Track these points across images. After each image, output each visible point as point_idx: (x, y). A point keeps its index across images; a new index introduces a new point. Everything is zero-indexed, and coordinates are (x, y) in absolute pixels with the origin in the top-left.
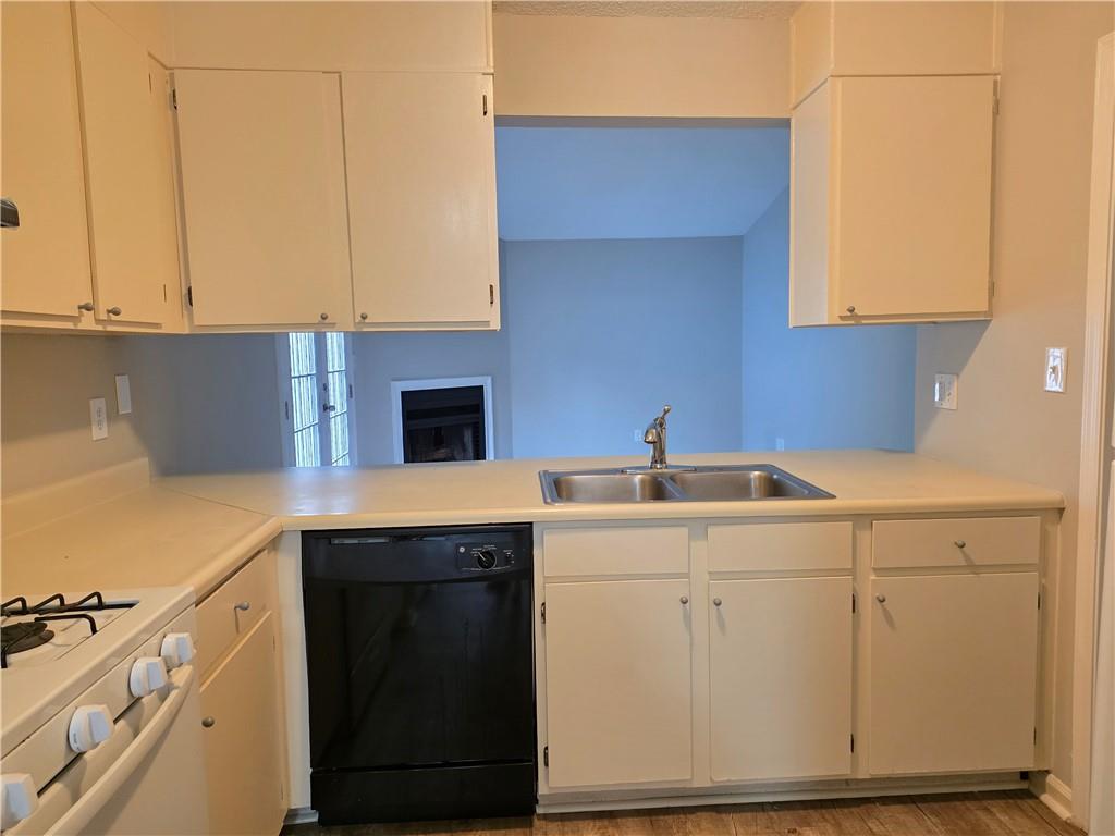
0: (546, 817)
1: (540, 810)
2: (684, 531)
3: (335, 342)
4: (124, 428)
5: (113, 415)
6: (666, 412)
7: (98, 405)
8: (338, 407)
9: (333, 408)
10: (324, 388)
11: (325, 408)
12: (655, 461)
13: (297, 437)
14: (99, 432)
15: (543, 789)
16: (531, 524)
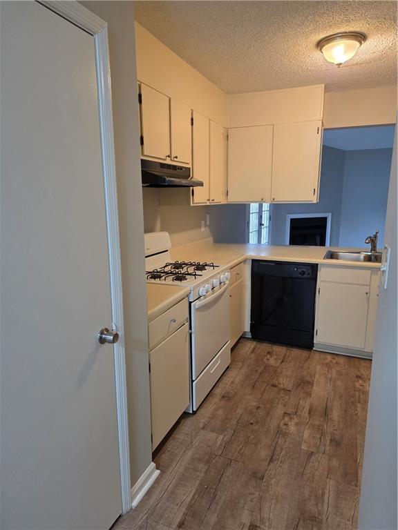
0: (316, 351)
1: (314, 349)
2: (370, 272)
3: (266, 207)
4: (207, 228)
5: (206, 226)
6: (377, 233)
7: (203, 222)
8: (265, 225)
9: (263, 225)
10: (261, 217)
11: (261, 224)
12: (371, 250)
13: (250, 234)
14: (203, 229)
15: (315, 342)
16: (317, 264)
